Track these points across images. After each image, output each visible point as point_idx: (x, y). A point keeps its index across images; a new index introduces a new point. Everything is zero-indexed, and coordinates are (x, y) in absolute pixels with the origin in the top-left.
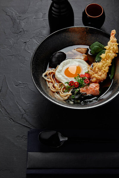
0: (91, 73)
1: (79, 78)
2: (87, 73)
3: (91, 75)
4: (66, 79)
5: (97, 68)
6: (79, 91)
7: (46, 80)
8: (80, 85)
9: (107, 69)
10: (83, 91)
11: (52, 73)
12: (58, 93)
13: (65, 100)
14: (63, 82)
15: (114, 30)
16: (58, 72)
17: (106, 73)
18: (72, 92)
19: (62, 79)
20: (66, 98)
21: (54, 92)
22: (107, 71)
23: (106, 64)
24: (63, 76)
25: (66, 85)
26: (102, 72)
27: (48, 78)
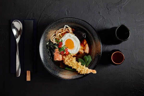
0: (69, 55)
1: (65, 48)
2: (69, 53)
3: (68, 56)
4: (65, 40)
5: (72, 59)
6: (56, 48)
7: (63, 27)
8: (60, 49)
9: (71, 65)
10: (56, 51)
11: (69, 31)
12: (55, 35)
13: (50, 40)
14: (63, 38)
15: (96, 73)
16: (69, 35)
17: (68, 64)
18: (55, 43)
19: (65, 37)
20: (51, 40)
21: (55, 33)
22: (69, 66)
23: (74, 65)
24: (67, 38)
25: (60, 40)
26: (69, 62)
27: (65, 29)
